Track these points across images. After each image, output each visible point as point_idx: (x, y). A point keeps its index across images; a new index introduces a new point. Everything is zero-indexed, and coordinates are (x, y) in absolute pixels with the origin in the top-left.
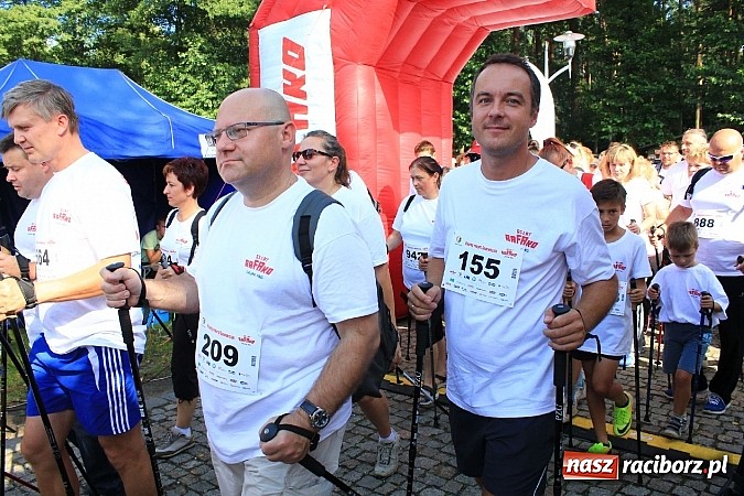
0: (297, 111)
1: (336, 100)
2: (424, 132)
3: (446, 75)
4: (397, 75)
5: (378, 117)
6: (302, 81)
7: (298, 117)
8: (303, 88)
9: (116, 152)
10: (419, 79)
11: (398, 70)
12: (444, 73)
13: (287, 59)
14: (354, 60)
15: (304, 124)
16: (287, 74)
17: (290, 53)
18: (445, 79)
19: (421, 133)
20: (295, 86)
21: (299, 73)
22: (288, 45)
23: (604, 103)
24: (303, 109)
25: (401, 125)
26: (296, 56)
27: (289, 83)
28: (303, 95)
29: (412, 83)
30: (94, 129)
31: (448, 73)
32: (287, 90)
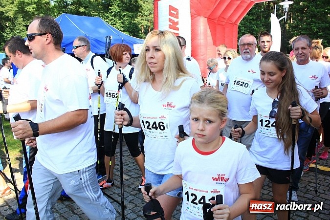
1: (191, 32)
3: (235, 21)
4: (214, 21)
5: (208, 39)
6: (177, 23)
8: (178, 26)
9: (102, 51)
10: (224, 23)
11: (217, 19)
13: (171, 14)
14: (199, 15)
16: (170, 20)
17: (172, 11)
18: (235, 23)
20: (174, 25)
21: (176, 20)
22: (172, 8)
23: (300, 32)
24: (177, 35)
25: (217, 43)
26: (175, 13)
27: (172, 24)
28: (178, 29)
29: (222, 25)
30: (94, 42)
31: (237, 21)
32: (170, 27)
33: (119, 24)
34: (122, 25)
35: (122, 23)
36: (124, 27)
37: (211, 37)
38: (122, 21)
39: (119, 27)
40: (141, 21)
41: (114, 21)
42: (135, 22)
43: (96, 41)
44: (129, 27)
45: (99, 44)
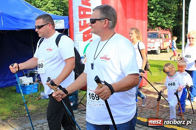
0: (87, 11)
2: (136, 18)
7: (87, 13)
8: (89, 2)
9: (17, 27)
15: (90, 16)
19: (135, 19)
20: (86, 1)
24: (89, 10)
25: (127, 16)
28: (89, 5)
30: (8, 18)
32: (83, 3)
45: (13, 20)
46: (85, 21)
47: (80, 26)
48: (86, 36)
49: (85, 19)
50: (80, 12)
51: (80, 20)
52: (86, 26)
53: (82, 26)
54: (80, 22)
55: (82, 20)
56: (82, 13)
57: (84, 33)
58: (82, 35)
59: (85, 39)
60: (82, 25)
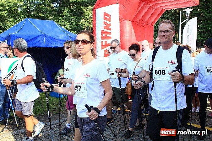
0: (108, 34)
1: (120, 31)
3: (152, 23)
4: (138, 24)
5: (132, 36)
6: (110, 25)
7: (108, 35)
8: (110, 27)
10: (144, 25)
11: (138, 22)
12: (151, 23)
13: (105, 18)
14: (126, 19)
15: (110, 38)
16: (105, 23)
17: (106, 16)
18: (152, 25)
20: (107, 26)
21: (109, 23)
22: (105, 14)
24: (110, 33)
25: (139, 39)
26: (108, 18)
27: (106, 26)
28: (110, 29)
29: (142, 26)
30: (49, 39)
31: (153, 23)
32: (105, 27)
33: (68, 26)
34: (70, 26)
35: (70, 24)
36: (71, 27)
37: (134, 35)
38: (70, 23)
39: (68, 27)
40: (84, 23)
41: (65, 23)
42: (79, 23)
43: (50, 38)
44: (75, 28)
45: (52, 40)
46: (106, 42)
47: (102, 46)
48: (106, 53)
49: (106, 40)
50: (102, 34)
51: (102, 40)
52: (106, 45)
53: (104, 46)
54: (102, 42)
55: (104, 41)
56: (104, 35)
57: (104, 51)
58: (104, 52)
59: (106, 56)
60: (104, 44)
